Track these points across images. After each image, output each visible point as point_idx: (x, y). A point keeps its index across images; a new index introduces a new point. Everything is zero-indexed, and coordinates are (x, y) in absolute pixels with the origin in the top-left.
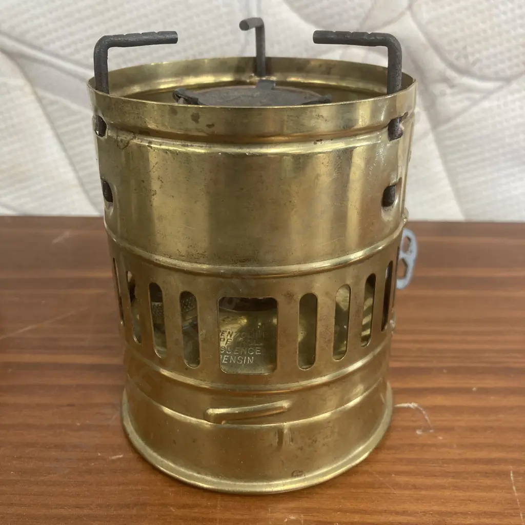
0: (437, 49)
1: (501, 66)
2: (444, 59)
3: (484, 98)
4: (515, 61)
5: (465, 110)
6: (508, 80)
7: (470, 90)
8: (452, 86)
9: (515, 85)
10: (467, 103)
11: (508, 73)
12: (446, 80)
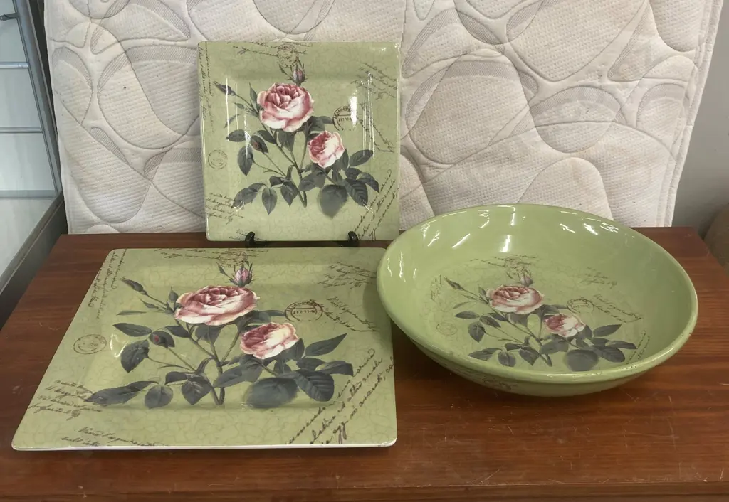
0: (422, 153)
1: (450, 159)
2: (425, 156)
3: (443, 172)
4: (456, 157)
5: (436, 176)
6: (455, 164)
7: (437, 168)
8: (430, 166)
9: (457, 166)
10: (436, 173)
11: (454, 161)
12: (426, 164)
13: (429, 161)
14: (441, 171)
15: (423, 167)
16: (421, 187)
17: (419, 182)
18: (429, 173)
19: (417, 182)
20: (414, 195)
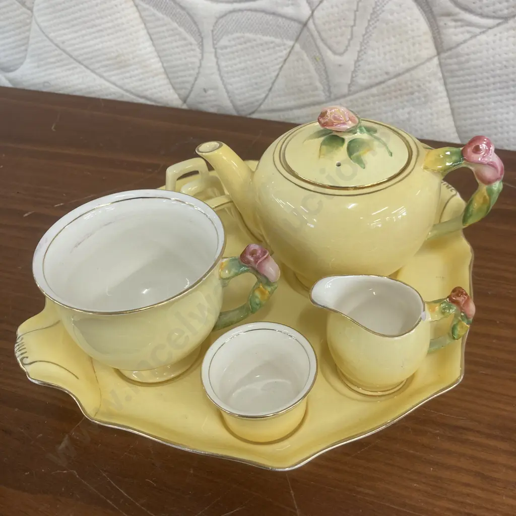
13: (457, 10)
14: (478, 30)
15: (443, 21)
16: (435, 61)
17: (432, 51)
18: (453, 33)
19: (429, 49)
20: (419, 73)
